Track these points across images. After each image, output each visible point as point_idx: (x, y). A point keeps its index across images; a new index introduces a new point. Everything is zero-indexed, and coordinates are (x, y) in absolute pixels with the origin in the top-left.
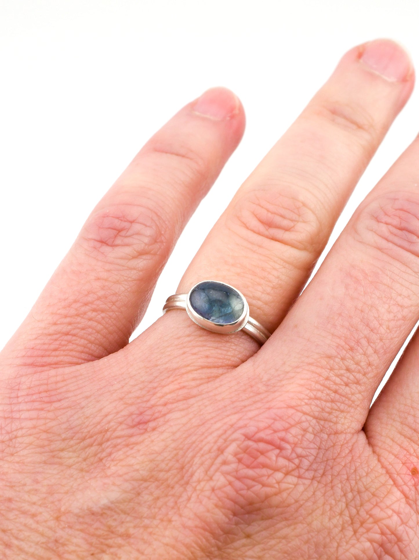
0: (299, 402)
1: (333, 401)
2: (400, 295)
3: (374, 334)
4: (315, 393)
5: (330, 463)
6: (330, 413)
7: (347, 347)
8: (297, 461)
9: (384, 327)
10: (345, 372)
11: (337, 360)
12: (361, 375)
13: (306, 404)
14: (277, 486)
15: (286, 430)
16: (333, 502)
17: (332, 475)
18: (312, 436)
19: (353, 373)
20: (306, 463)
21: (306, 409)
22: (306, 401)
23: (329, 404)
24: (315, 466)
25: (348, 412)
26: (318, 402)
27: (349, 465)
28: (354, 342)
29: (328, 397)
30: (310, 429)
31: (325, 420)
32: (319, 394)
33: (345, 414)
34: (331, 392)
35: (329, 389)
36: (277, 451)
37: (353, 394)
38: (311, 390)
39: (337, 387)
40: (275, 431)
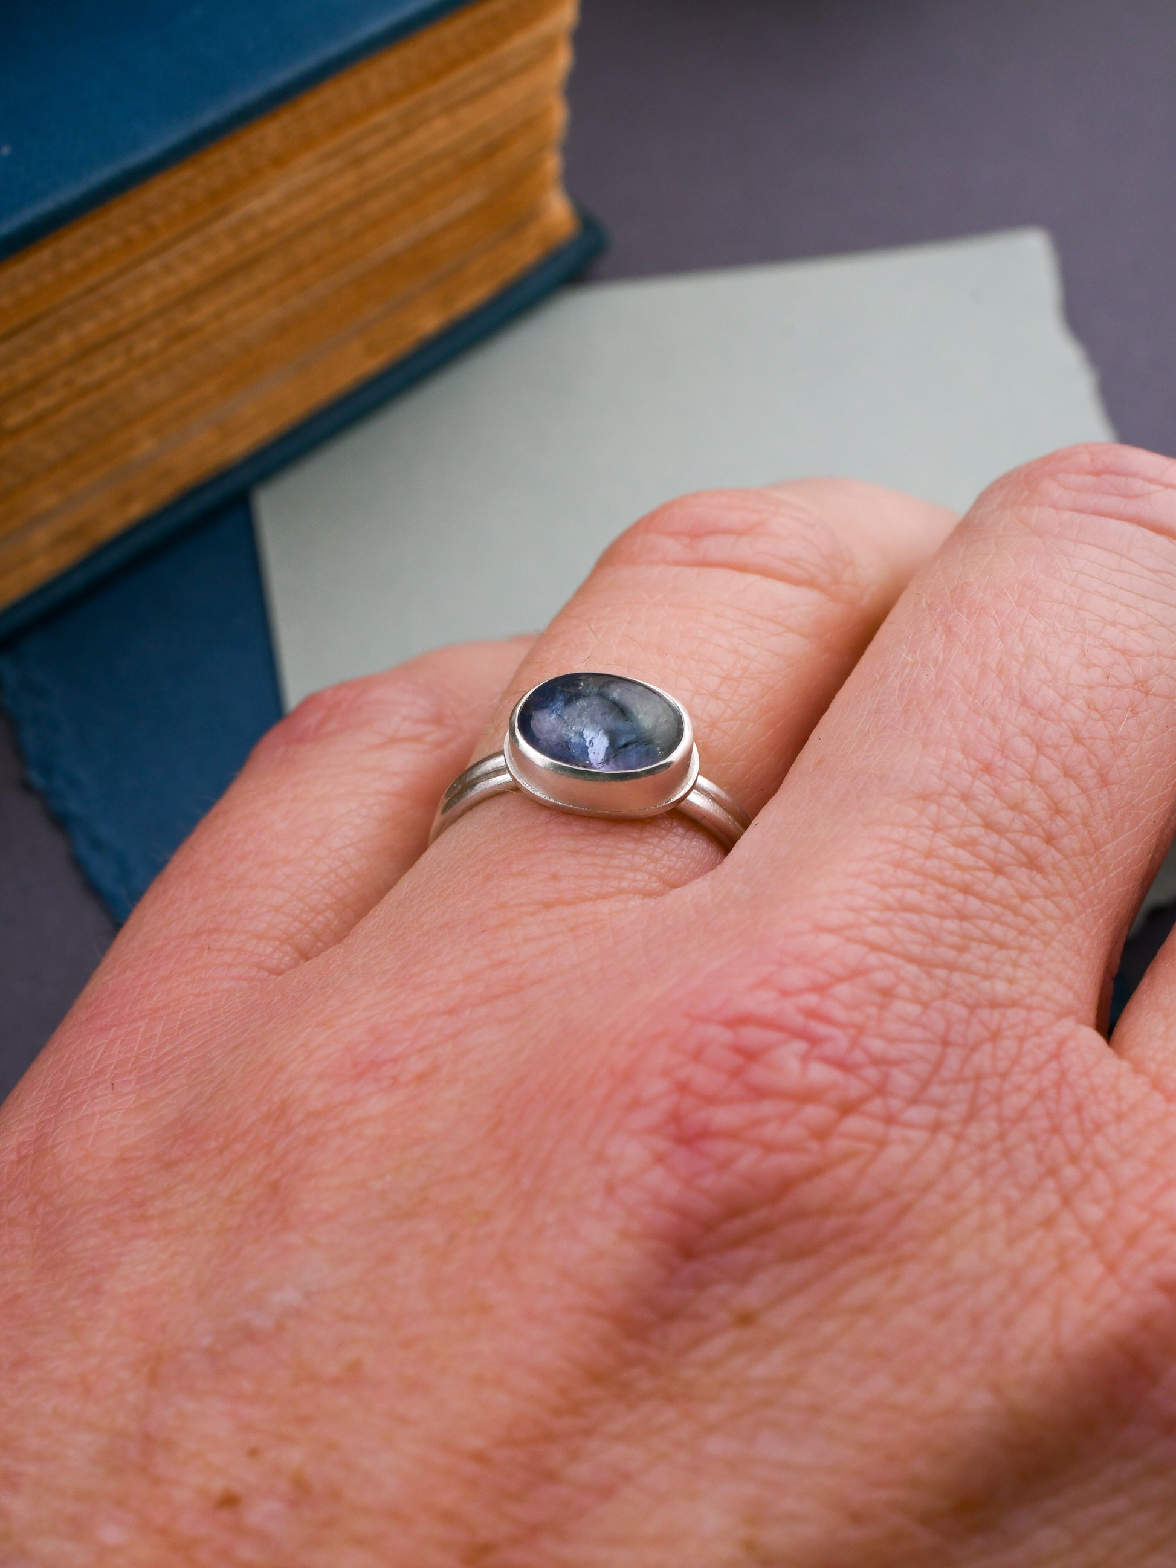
0: (850, 917)
1: (962, 916)
2: (1113, 624)
3: (1049, 722)
4: (898, 892)
5: (990, 1085)
6: (962, 950)
7: (973, 763)
8: (872, 1073)
9: (1079, 702)
10: (982, 831)
11: (948, 801)
12: (1035, 839)
13: (876, 922)
14: (814, 1145)
15: (820, 989)
16: (1014, 1194)
17: (1000, 1119)
18: (913, 1010)
19: (1009, 835)
20: (902, 1080)
21: (874, 933)
22: (874, 914)
23: (951, 925)
24: (936, 1092)
25: (1023, 950)
26: (915, 919)
27: (1052, 1093)
28: (992, 749)
29: (943, 903)
30: (904, 990)
31: (951, 967)
32: (912, 896)
33: (1013, 954)
34: (951, 890)
35: (942, 881)
36: (800, 1046)
37: (1025, 897)
38: (884, 887)
39: (967, 877)
40: (785, 993)
